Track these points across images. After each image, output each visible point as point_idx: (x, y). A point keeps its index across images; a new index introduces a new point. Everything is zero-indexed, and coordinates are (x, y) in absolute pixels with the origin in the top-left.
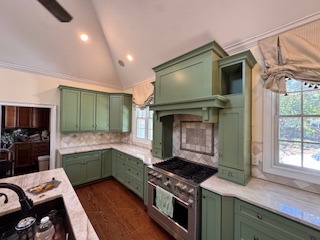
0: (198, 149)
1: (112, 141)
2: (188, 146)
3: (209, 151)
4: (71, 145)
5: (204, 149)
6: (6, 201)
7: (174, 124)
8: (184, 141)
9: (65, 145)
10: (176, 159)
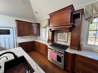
0: (63, 40)
1: (34, 39)
2: (59, 40)
3: (66, 41)
4: (21, 40)
5: (64, 41)
6: (7, 59)
7: (55, 33)
8: (58, 38)
9: (19, 40)
10: (55, 43)
